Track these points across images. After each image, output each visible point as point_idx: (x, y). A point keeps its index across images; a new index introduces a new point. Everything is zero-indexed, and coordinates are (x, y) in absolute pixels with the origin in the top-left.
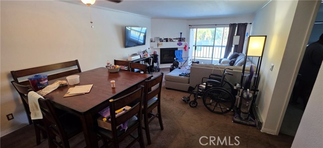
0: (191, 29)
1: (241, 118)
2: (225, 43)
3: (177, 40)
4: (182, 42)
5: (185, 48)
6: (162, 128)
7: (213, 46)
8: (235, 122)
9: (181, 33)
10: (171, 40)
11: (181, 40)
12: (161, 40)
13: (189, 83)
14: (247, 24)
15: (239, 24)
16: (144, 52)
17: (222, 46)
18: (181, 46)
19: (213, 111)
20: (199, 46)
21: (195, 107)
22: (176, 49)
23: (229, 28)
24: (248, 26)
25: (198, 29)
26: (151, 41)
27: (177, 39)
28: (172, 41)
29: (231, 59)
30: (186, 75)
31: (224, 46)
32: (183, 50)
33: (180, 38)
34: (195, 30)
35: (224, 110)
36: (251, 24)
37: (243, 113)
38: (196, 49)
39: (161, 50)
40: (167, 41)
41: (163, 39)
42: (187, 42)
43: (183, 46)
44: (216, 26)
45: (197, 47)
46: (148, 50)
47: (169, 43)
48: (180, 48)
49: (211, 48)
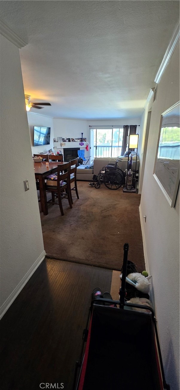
0: (91, 130)
1: (127, 189)
2: (121, 144)
3: (79, 141)
4: (84, 142)
5: (87, 148)
6: (78, 198)
7: (112, 146)
8: (124, 192)
9: (82, 134)
10: (73, 140)
11: (82, 140)
12: (64, 140)
13: (93, 174)
14: (136, 125)
15: (131, 126)
16: (49, 151)
17: (118, 147)
18: (83, 146)
19: (111, 189)
20: (99, 146)
21: (99, 188)
22: (79, 149)
23: (123, 129)
24: (138, 128)
25: (98, 130)
26: (55, 141)
27: (78, 139)
28: (75, 141)
29: (126, 155)
30: (90, 168)
31: (120, 147)
32: (85, 150)
33: (82, 139)
34: (95, 130)
35: (117, 187)
36: (139, 126)
37: (129, 185)
38: (96, 149)
39: (65, 150)
40: (69, 141)
41: (65, 139)
42: (88, 143)
43: (85, 146)
44: (112, 127)
45: (98, 148)
46: (53, 150)
47: (71, 143)
48: (82, 148)
49: (110, 148)
